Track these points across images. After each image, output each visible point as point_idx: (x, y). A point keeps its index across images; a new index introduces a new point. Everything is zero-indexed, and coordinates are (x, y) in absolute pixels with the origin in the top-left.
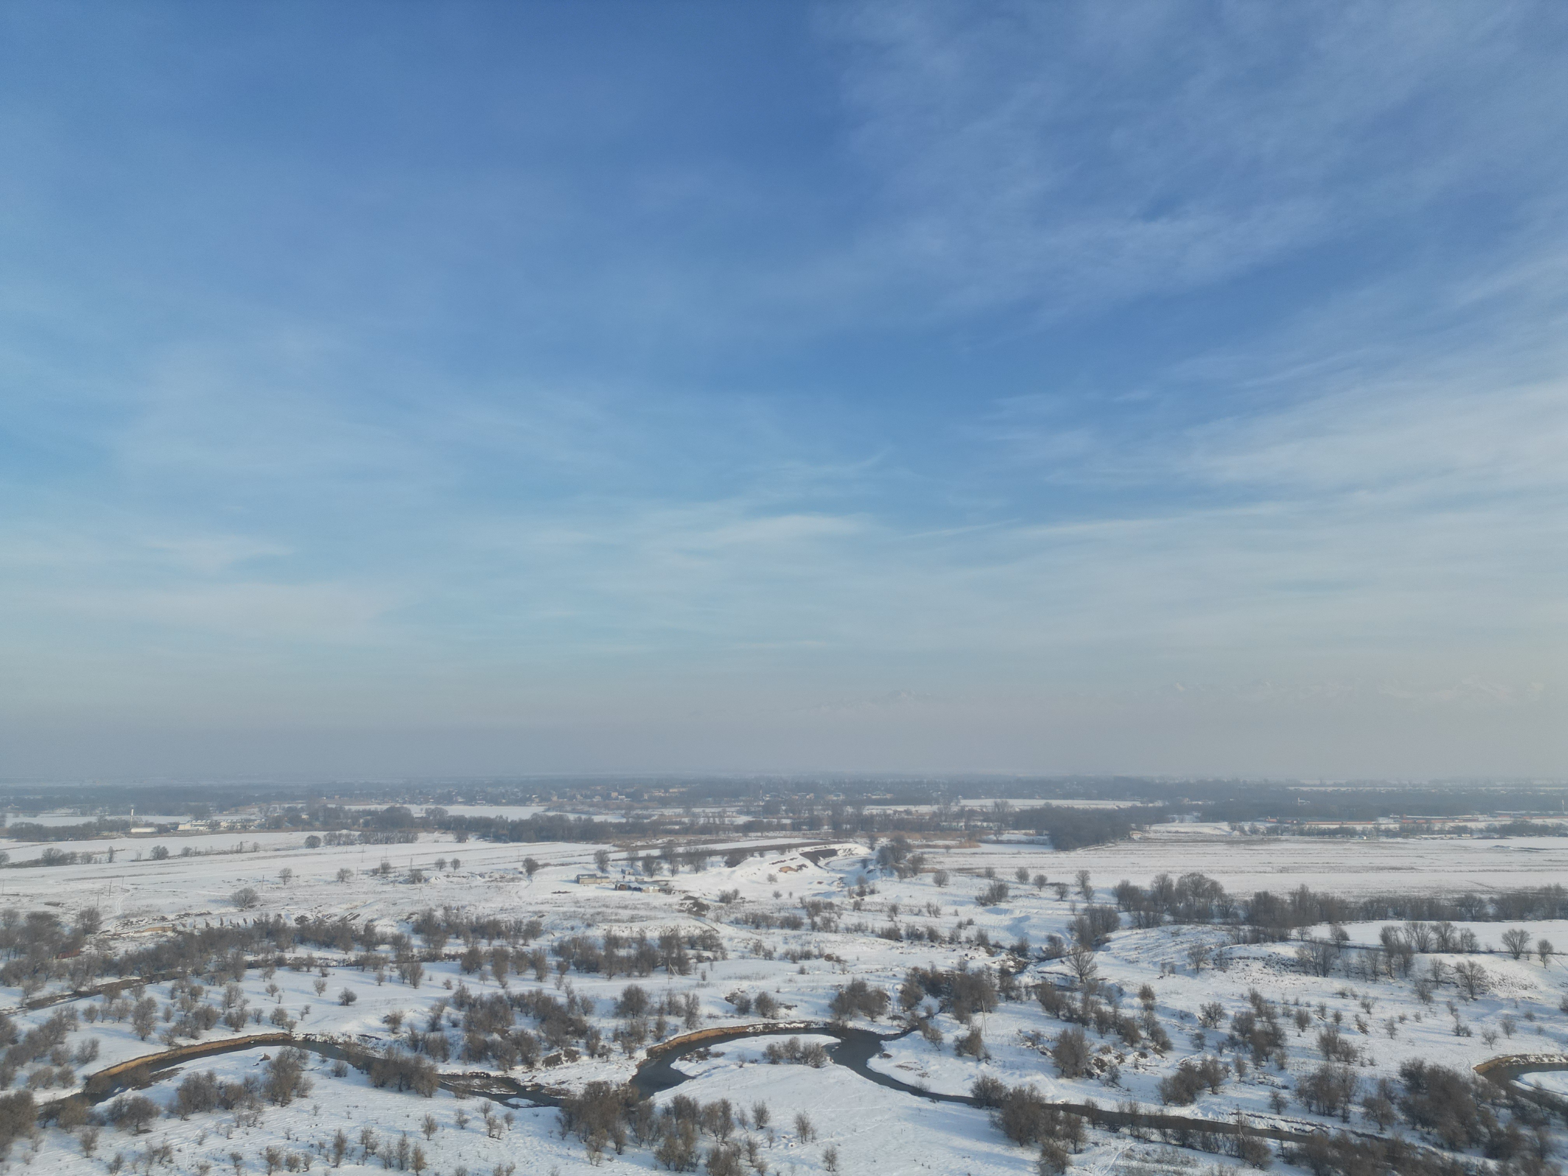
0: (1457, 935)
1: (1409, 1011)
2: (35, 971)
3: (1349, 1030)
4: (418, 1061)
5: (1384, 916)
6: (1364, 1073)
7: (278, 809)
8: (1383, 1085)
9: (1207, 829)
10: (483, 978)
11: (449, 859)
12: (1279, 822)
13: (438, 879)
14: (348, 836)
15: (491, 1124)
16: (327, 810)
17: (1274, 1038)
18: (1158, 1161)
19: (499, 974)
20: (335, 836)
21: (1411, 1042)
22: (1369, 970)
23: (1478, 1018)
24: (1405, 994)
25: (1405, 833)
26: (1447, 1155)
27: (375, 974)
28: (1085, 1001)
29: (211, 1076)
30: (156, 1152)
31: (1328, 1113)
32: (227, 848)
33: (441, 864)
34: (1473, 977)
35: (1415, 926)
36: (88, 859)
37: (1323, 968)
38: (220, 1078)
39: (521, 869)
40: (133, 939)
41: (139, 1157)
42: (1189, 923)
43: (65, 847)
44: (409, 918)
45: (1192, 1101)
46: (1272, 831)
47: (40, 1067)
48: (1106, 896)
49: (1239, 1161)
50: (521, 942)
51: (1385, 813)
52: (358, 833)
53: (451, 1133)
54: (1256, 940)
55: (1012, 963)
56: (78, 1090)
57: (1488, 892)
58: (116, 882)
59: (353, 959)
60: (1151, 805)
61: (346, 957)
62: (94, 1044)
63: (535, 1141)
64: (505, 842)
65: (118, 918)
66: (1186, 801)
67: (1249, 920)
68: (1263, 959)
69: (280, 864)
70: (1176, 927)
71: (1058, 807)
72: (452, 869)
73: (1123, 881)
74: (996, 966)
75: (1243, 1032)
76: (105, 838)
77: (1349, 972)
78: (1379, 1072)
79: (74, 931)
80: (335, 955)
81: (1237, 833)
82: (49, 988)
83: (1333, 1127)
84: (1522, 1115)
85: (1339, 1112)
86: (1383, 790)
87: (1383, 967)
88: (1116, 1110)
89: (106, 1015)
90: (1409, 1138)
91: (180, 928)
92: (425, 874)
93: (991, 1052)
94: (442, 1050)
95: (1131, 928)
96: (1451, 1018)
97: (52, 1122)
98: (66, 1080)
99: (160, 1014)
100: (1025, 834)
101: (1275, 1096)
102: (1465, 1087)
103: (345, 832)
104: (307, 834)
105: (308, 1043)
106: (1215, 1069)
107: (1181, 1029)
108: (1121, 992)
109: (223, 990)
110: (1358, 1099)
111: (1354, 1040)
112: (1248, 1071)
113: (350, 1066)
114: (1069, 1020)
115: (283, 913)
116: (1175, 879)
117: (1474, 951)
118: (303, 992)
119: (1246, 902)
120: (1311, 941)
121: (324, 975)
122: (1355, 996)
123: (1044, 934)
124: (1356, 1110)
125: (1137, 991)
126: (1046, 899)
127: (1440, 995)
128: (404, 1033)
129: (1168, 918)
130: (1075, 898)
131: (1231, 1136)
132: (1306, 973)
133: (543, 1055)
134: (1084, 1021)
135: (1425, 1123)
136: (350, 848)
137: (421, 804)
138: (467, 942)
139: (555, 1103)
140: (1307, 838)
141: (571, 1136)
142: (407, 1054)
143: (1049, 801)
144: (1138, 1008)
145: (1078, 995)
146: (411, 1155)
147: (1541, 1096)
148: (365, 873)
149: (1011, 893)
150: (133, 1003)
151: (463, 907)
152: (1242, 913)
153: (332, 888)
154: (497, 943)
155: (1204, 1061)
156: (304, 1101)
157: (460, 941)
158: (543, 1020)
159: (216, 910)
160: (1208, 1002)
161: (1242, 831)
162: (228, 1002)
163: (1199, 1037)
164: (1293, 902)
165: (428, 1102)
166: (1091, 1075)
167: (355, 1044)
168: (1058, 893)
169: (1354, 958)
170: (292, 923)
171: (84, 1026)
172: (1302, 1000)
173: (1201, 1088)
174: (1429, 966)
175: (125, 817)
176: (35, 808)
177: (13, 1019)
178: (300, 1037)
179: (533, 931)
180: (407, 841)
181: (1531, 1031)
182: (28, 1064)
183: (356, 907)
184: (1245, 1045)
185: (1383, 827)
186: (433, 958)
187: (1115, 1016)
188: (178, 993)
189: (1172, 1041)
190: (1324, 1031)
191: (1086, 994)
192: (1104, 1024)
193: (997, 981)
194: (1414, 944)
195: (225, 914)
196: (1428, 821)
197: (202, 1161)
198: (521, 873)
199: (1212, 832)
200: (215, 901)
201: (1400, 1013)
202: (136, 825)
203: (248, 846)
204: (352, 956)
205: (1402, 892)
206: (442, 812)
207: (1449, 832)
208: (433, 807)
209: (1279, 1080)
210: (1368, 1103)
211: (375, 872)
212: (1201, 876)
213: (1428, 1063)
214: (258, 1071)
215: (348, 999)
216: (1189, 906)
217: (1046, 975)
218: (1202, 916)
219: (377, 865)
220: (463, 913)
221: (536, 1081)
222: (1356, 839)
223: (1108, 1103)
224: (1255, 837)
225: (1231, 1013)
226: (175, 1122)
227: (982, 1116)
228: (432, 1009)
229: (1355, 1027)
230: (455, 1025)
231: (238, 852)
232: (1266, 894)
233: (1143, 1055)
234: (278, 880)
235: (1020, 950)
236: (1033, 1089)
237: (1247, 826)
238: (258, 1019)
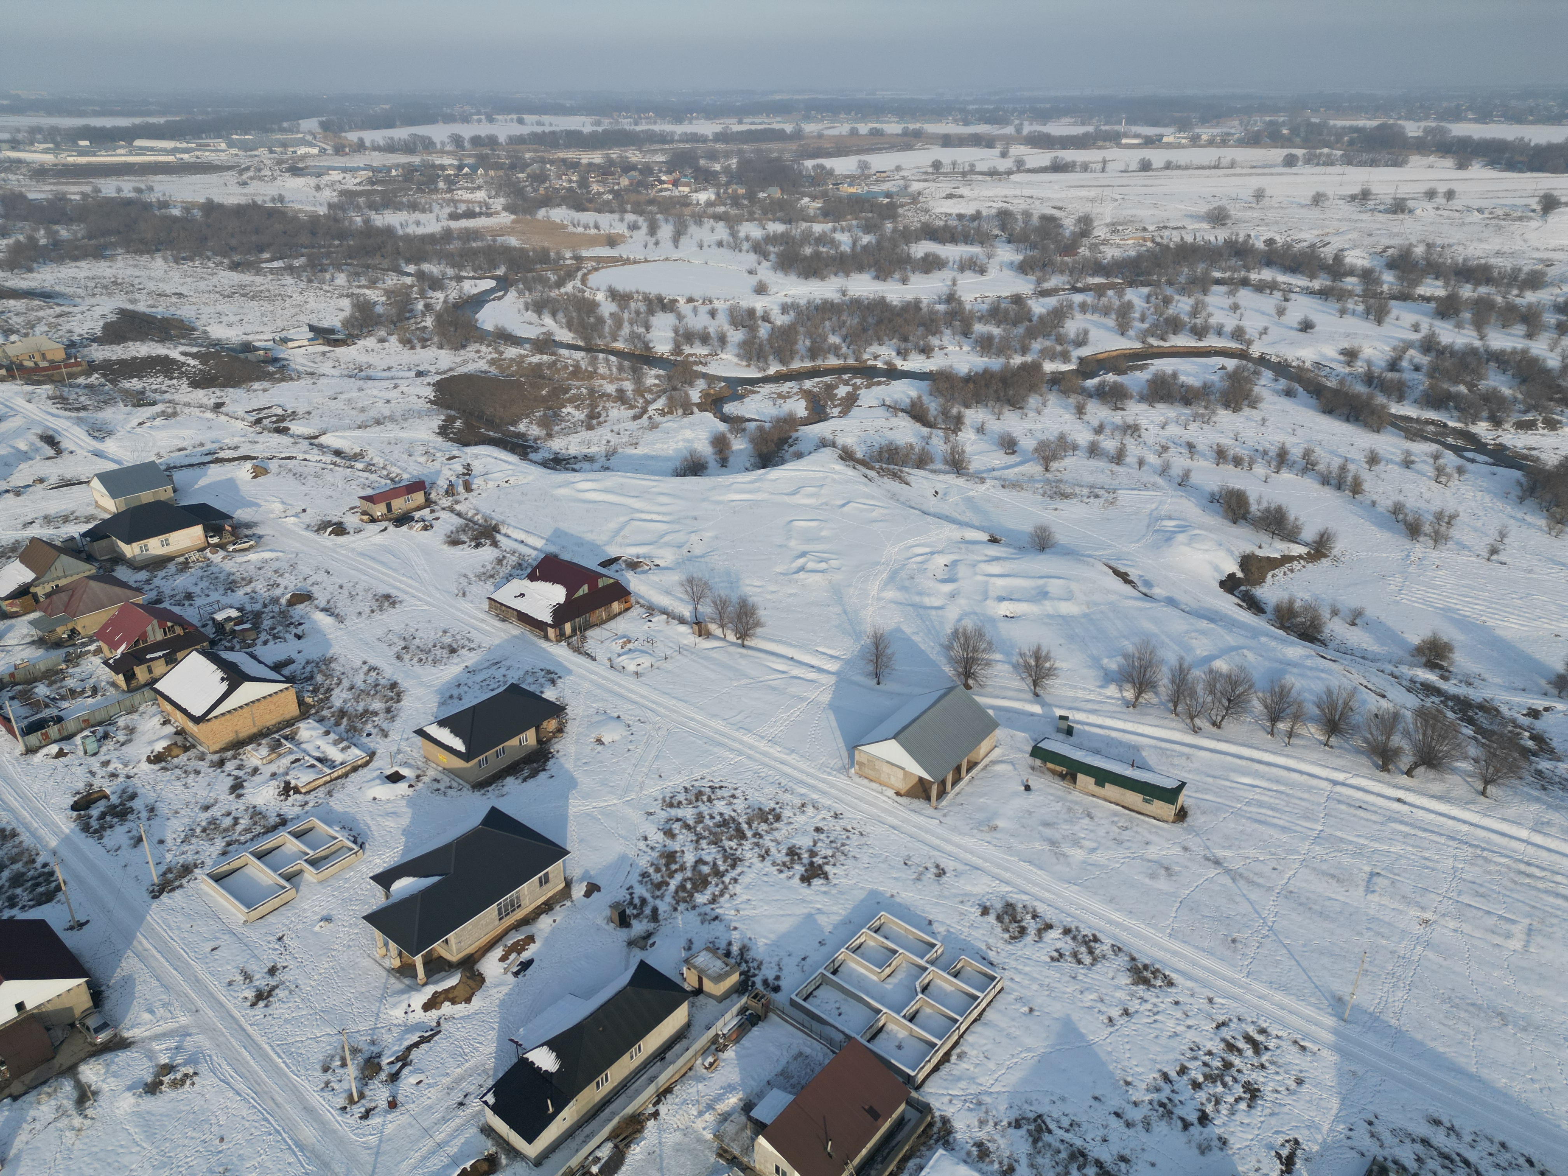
2: (1044, 265)
4: (1371, 397)
7: (1258, 123)
10: (1459, 326)
11: (1442, 188)
13: (1425, 211)
14: (1329, 156)
15: (1440, 471)
16: (1310, 125)
19: (1479, 325)
20: (1315, 155)
27: (1338, 306)
29: (1175, 375)
30: (1129, 427)
32: (1206, 163)
33: (1431, 194)
36: (1085, 168)
38: (1182, 378)
39: (1535, 207)
40: (1119, 246)
41: (1117, 428)
43: (1068, 155)
44: (1384, 251)
47: (1048, 343)
50: (1515, 292)
52: (1340, 153)
53: (1395, 471)
56: (1074, 367)
58: (1107, 191)
59: (1317, 287)
61: (1310, 285)
62: (1086, 332)
63: (1487, 498)
64: (1521, 171)
65: (1107, 225)
69: (1255, 182)
72: (1444, 201)
76: (1100, 148)
79: (1073, 233)
80: (1299, 281)
82: (1055, 281)
89: (1095, 309)
91: (1158, 240)
92: (1410, 204)
94: (1399, 391)
97: (1056, 387)
98: (1065, 357)
99: (1137, 315)
103: (1326, 150)
104: (1286, 151)
105: (1263, 361)
109: (1191, 301)
113: (1301, 389)
115: (1252, 234)
118: (1263, 313)
121: (1286, 300)
128: (1360, 367)
133: (1515, 417)
136: (1330, 169)
137: (1420, 120)
138: (1446, 285)
139: (1519, 467)
141: (1529, 502)
142: (1360, 388)
146: (1349, 479)
148: (1343, 198)
150: (1116, 303)
151: (1450, 246)
153: (1304, 212)
154: (1483, 290)
156: (1254, 411)
157: (1439, 283)
158: (1524, 381)
159: (1191, 225)
162: (1194, 313)
165: (1376, 436)
167: (1308, 370)
170: (1260, 245)
171: (1079, 316)
175: (1117, 128)
176: (1044, 116)
177: (1029, 302)
178: (1256, 355)
179: (1535, 281)
180: (1396, 164)
182: (1039, 340)
183: (1327, 234)
186: (1404, 297)
188: (1153, 299)
195: (1199, 230)
197: (1163, 442)
198: (1534, 211)
200: (1191, 216)
202: (1127, 136)
203: (1225, 161)
204: (1316, 284)
206: (1444, 131)
208: (1433, 124)
211: (1353, 198)
214: (1215, 378)
215: (1306, 326)
219: (1356, 190)
220: (1448, 252)
221: (1500, 440)
226: (1143, 407)
228: (1394, 349)
230: (1417, 369)
231: (1216, 167)
234: (1251, 199)
238: (1219, 333)
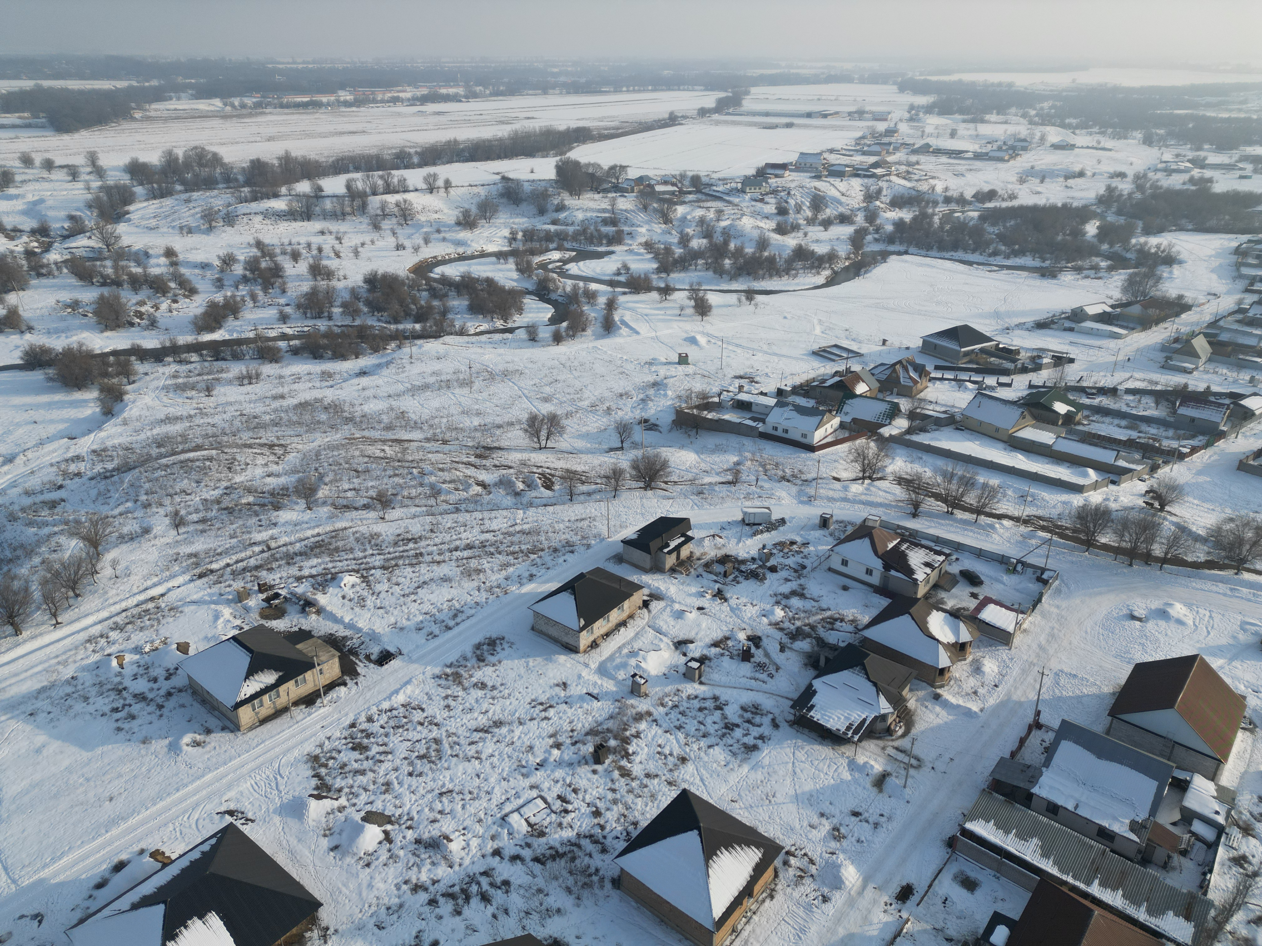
0: (395, 180)
1: (367, 238)
3: (328, 258)
5: (347, 171)
6: (340, 285)
8: (354, 292)
9: (203, 105)
12: (263, 97)
17: (276, 272)
18: (199, 375)
21: (369, 259)
22: (339, 213)
23: (409, 237)
24: (364, 227)
25: (358, 103)
26: (393, 327)
28: (116, 267)
31: (319, 316)
34: (406, 209)
35: (368, 177)
37: (306, 215)
42: (198, 190)
45: (220, 328)
46: (258, 105)
48: (118, 173)
49: (260, 361)
51: (343, 87)
54: (255, 199)
55: (36, 244)
57: (414, 147)
60: (147, 84)
66: (180, 79)
67: (248, 183)
68: (262, 213)
70: (188, 195)
71: (50, 88)
73: (132, 159)
74: (20, 249)
75: (252, 271)
77: (326, 216)
78: (350, 283)
81: (228, 108)
83: (322, 325)
84: (434, 294)
85: (326, 314)
86: (340, 66)
87: (348, 209)
88: (159, 346)
90: (371, 322)
93: (32, 324)
95: (147, 200)
96: (393, 239)
100: (20, 118)
101: (281, 312)
102: (403, 283)
106: (235, 302)
107: (203, 277)
108: (147, 255)
110: (338, 303)
111: (331, 263)
112: (260, 298)
114: (104, 284)
116: (180, 153)
117: (406, 191)
119: (243, 168)
120: (296, 195)
122: (331, 233)
123: (63, 214)
124: (337, 310)
125: (162, 252)
126: (57, 181)
127: (386, 224)
129: (179, 187)
130: (87, 177)
131: (252, 346)
132: (295, 220)
134: (118, 284)
135: (380, 310)
140: (286, 111)
143: (39, 82)
144: (165, 265)
145: (108, 263)
147: (445, 281)
149: (18, 178)
152: (241, 178)
155: (225, 297)
160: (222, 253)
161: (233, 106)
163: (219, 280)
164: (280, 165)
166: (132, 324)
168: (69, 174)
169: (328, 205)
172: (294, 241)
173: (225, 317)
174: (378, 205)
181: (439, 240)
184: (255, 280)
185: (342, 99)
187: (146, 275)
189: (197, 286)
190: (311, 261)
191: (116, 261)
192: (136, 283)
193: (24, 262)
194: (368, 190)
196: (373, 93)
199: (207, 108)
201: (362, 241)
205: (358, 151)
207: (388, 102)
209: (282, 301)
210: (344, 305)
212: (203, 149)
213: (380, 272)
216: (196, 176)
217: (74, 250)
218: (209, 184)
222: (323, 110)
223: (150, 342)
224: (244, 111)
225: (242, 258)
227: (37, 376)
229: (332, 255)
232: (258, 160)
233: (175, 301)
235: (42, 231)
236: (81, 345)
237: (236, 102)
